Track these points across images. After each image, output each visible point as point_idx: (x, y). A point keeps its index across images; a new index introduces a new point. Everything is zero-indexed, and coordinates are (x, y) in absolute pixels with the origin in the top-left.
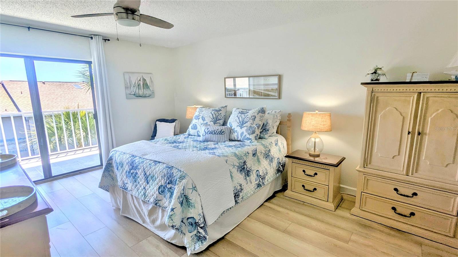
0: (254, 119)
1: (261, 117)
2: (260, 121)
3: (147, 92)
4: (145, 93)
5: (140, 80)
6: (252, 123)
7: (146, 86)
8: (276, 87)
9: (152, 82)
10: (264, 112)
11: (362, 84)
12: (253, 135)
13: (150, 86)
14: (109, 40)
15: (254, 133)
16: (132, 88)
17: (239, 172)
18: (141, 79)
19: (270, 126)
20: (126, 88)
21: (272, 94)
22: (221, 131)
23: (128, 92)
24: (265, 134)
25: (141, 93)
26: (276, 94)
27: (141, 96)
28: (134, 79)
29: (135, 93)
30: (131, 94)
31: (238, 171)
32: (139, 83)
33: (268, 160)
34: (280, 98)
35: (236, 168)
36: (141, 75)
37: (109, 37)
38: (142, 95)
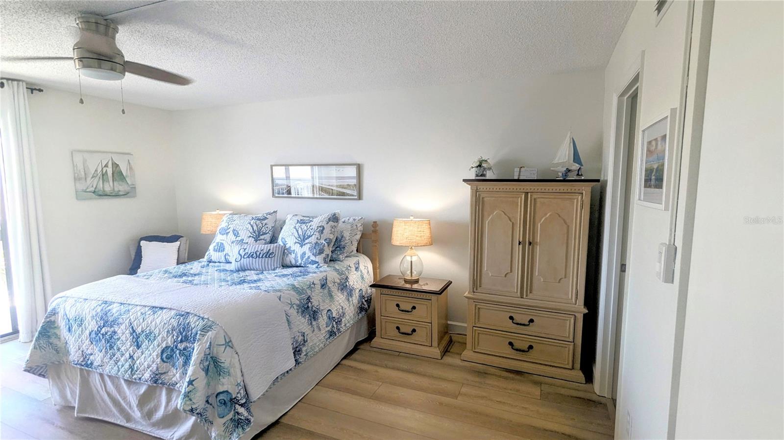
0: (322, 232)
1: (333, 228)
2: (330, 233)
3: (120, 187)
4: (116, 189)
5: (106, 166)
6: (319, 238)
7: (118, 175)
8: (354, 182)
9: (131, 168)
10: (336, 221)
11: (464, 180)
12: (320, 256)
13: (126, 176)
14: (42, 91)
15: (322, 253)
16: (89, 179)
17: (300, 314)
18: (108, 162)
19: (346, 242)
20: (77, 179)
21: (348, 192)
22: (268, 252)
23: (81, 186)
24: (339, 253)
25: (108, 188)
26: (355, 193)
27: (108, 194)
28: (94, 164)
29: (95, 188)
30: (88, 190)
31: (298, 312)
32: (104, 171)
33: (345, 294)
34: (360, 198)
35: (295, 307)
36: (110, 155)
38: (111, 193)
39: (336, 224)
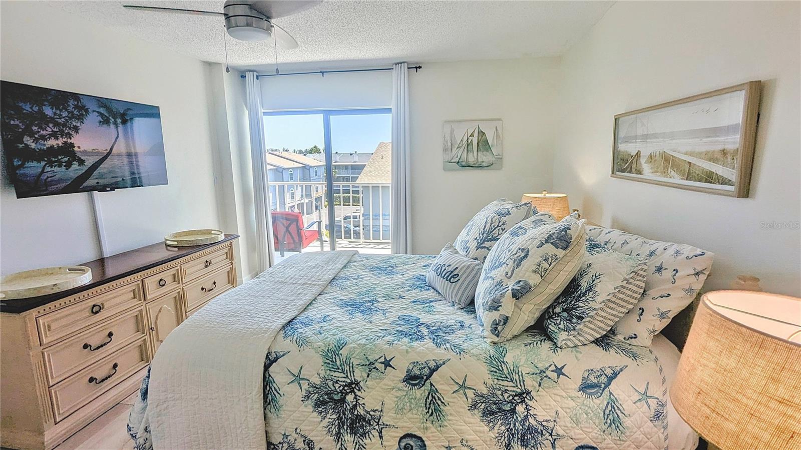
1: (546, 260)
3: (484, 158)
4: (480, 160)
5: (472, 135)
7: (484, 144)
9: (498, 136)
10: (564, 244)
12: (490, 313)
13: (492, 146)
14: (421, 67)
15: (496, 309)
16: (454, 150)
18: (474, 131)
19: (592, 305)
20: (445, 150)
21: (720, 173)
22: (452, 272)
23: (448, 158)
25: (471, 159)
26: (731, 173)
27: (471, 165)
28: (460, 135)
29: (459, 159)
30: (452, 161)
31: (307, 397)
32: (469, 141)
33: (500, 428)
35: (305, 386)
36: (475, 124)
37: (420, 63)
38: (474, 164)
39: (560, 253)
